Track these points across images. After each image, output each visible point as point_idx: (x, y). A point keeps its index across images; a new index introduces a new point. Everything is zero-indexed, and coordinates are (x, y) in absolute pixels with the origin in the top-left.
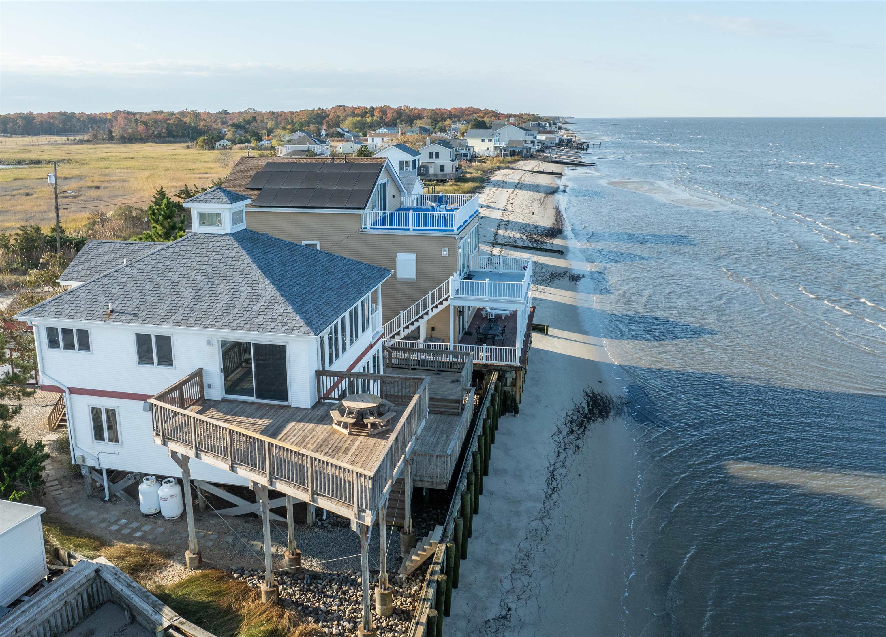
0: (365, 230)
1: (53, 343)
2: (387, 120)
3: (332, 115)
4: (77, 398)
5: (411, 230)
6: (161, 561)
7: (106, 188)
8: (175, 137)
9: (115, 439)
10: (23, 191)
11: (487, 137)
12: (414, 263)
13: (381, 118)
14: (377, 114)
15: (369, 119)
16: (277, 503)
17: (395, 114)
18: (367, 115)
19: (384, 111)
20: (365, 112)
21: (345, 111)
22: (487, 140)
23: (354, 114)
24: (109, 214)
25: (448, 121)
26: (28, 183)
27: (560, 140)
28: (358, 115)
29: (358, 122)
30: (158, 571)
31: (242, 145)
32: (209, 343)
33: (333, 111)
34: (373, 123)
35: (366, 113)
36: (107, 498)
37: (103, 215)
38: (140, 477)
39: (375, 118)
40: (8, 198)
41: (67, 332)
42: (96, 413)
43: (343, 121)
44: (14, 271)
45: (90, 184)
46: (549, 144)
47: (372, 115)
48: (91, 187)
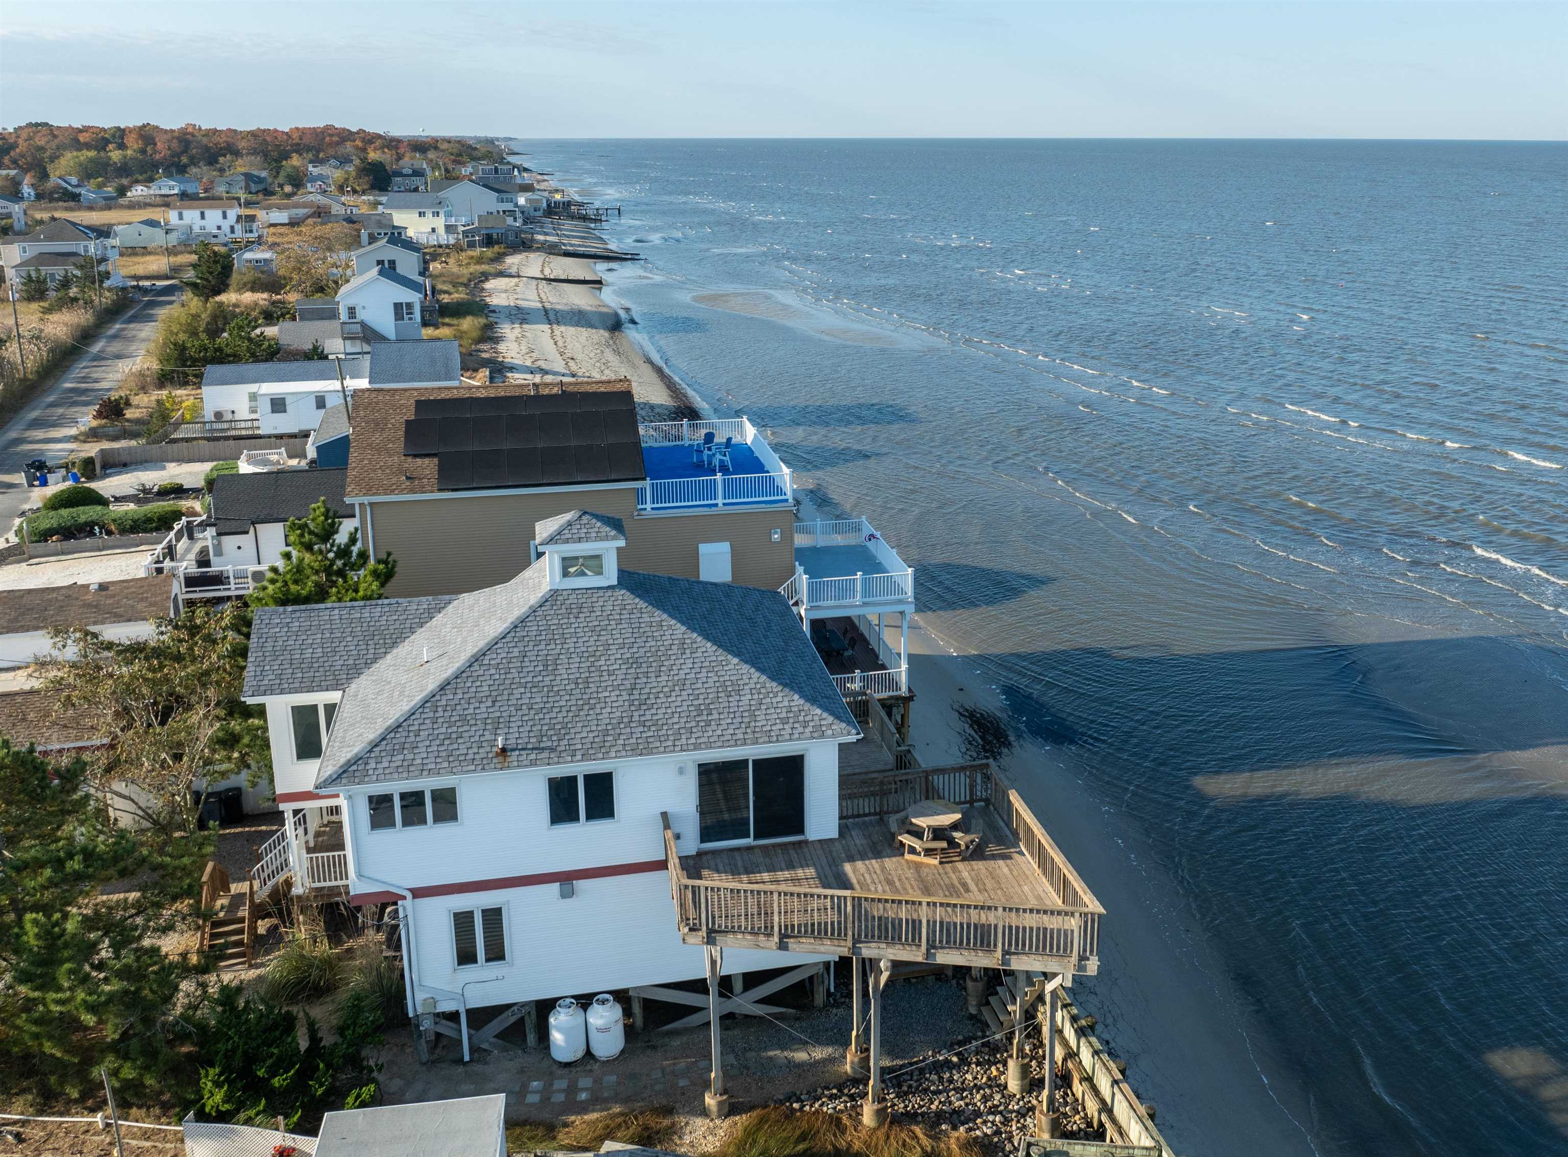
0: (643, 512)
1: (378, 821)
2: (157, 157)
3: (22, 146)
4: (426, 903)
5: (720, 505)
6: (666, 1122)
9: (498, 954)
11: (430, 208)
12: (728, 557)
13: (143, 151)
14: (133, 144)
15: (115, 155)
17: (175, 144)
18: (111, 147)
19: (147, 134)
20: (103, 138)
21: (55, 136)
22: (429, 215)
23: (77, 145)
25: (295, 161)
27: (549, 205)
28: (88, 146)
29: (91, 160)
30: (675, 1137)
32: (681, 771)
33: (24, 135)
34: (126, 164)
35: (107, 142)
36: (467, 1058)
39: (129, 152)
41: (411, 797)
42: (463, 921)
43: (53, 158)
46: (532, 213)
47: (122, 146)
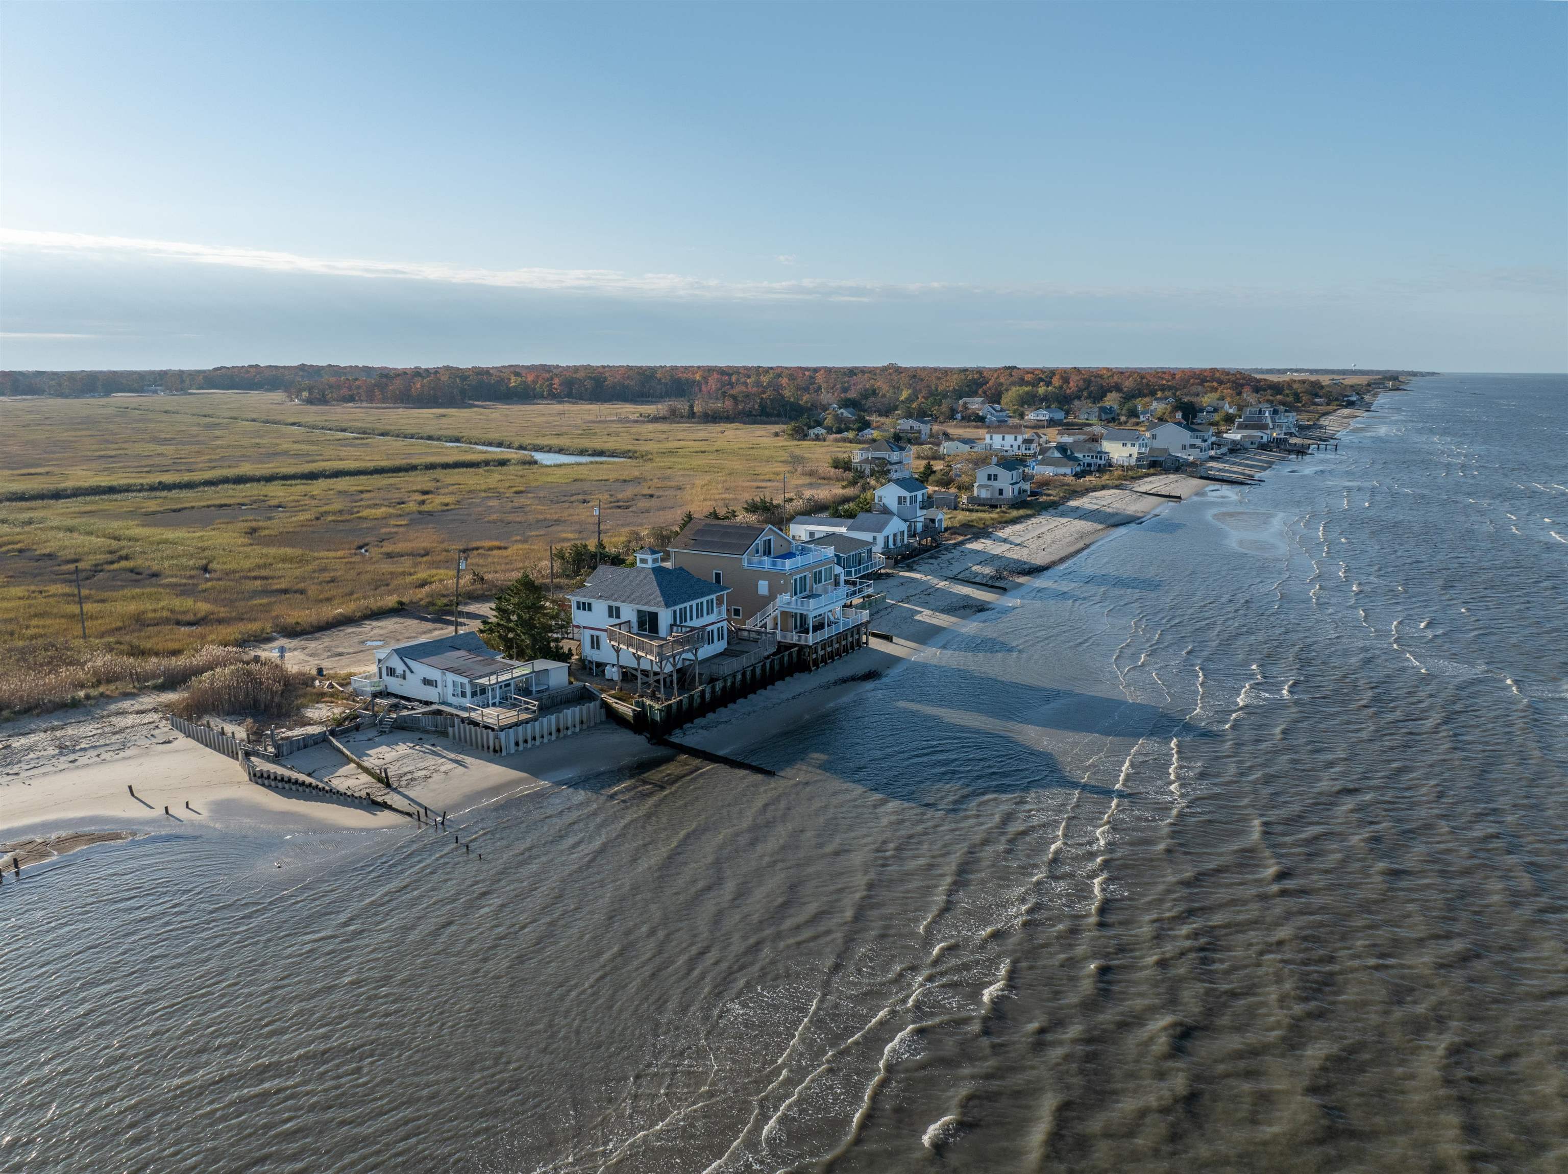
0: (744, 567)
1: (579, 608)
2: (1068, 391)
3: (993, 379)
4: (586, 631)
5: (766, 568)
7: (659, 497)
8: (768, 415)
9: (598, 648)
10: (580, 497)
11: (1130, 441)
12: (767, 586)
13: (1060, 388)
14: (1056, 381)
15: (1042, 390)
16: (657, 678)
18: (1042, 383)
19: (1067, 376)
20: (1040, 377)
21: (1013, 374)
22: (1129, 445)
23: (1022, 382)
24: (644, 533)
26: (586, 486)
27: (1269, 441)
28: (1028, 383)
29: (1027, 393)
31: (839, 436)
32: (634, 610)
35: (1041, 379)
36: (594, 673)
37: (637, 534)
38: (606, 665)
40: (566, 505)
41: (584, 604)
42: (592, 636)
43: (1007, 390)
44: (568, 576)
45: (646, 491)
46: (1248, 446)
47: (1048, 384)
48: (644, 495)
